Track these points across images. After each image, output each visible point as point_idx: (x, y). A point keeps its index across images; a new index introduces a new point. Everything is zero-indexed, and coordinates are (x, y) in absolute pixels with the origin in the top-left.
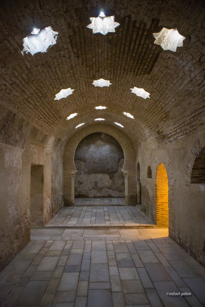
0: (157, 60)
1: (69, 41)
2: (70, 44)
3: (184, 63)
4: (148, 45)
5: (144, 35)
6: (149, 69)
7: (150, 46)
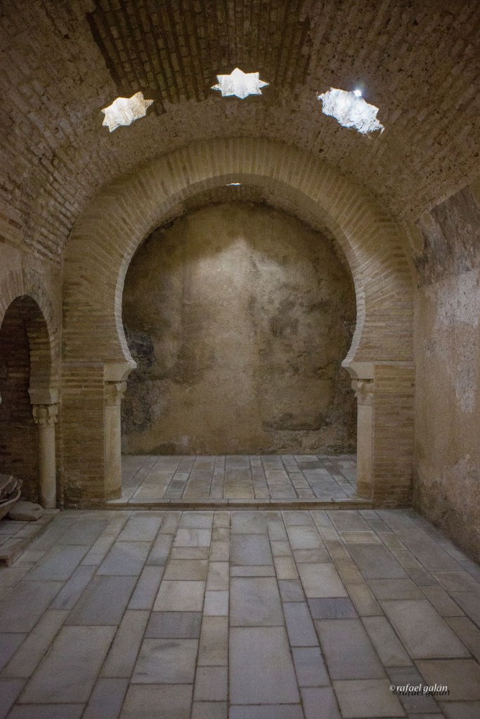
0: (108, 70)
1: (308, 77)
2: (309, 71)
3: (74, 120)
4: (148, 82)
5: (164, 90)
6: (104, 36)
7: (143, 84)
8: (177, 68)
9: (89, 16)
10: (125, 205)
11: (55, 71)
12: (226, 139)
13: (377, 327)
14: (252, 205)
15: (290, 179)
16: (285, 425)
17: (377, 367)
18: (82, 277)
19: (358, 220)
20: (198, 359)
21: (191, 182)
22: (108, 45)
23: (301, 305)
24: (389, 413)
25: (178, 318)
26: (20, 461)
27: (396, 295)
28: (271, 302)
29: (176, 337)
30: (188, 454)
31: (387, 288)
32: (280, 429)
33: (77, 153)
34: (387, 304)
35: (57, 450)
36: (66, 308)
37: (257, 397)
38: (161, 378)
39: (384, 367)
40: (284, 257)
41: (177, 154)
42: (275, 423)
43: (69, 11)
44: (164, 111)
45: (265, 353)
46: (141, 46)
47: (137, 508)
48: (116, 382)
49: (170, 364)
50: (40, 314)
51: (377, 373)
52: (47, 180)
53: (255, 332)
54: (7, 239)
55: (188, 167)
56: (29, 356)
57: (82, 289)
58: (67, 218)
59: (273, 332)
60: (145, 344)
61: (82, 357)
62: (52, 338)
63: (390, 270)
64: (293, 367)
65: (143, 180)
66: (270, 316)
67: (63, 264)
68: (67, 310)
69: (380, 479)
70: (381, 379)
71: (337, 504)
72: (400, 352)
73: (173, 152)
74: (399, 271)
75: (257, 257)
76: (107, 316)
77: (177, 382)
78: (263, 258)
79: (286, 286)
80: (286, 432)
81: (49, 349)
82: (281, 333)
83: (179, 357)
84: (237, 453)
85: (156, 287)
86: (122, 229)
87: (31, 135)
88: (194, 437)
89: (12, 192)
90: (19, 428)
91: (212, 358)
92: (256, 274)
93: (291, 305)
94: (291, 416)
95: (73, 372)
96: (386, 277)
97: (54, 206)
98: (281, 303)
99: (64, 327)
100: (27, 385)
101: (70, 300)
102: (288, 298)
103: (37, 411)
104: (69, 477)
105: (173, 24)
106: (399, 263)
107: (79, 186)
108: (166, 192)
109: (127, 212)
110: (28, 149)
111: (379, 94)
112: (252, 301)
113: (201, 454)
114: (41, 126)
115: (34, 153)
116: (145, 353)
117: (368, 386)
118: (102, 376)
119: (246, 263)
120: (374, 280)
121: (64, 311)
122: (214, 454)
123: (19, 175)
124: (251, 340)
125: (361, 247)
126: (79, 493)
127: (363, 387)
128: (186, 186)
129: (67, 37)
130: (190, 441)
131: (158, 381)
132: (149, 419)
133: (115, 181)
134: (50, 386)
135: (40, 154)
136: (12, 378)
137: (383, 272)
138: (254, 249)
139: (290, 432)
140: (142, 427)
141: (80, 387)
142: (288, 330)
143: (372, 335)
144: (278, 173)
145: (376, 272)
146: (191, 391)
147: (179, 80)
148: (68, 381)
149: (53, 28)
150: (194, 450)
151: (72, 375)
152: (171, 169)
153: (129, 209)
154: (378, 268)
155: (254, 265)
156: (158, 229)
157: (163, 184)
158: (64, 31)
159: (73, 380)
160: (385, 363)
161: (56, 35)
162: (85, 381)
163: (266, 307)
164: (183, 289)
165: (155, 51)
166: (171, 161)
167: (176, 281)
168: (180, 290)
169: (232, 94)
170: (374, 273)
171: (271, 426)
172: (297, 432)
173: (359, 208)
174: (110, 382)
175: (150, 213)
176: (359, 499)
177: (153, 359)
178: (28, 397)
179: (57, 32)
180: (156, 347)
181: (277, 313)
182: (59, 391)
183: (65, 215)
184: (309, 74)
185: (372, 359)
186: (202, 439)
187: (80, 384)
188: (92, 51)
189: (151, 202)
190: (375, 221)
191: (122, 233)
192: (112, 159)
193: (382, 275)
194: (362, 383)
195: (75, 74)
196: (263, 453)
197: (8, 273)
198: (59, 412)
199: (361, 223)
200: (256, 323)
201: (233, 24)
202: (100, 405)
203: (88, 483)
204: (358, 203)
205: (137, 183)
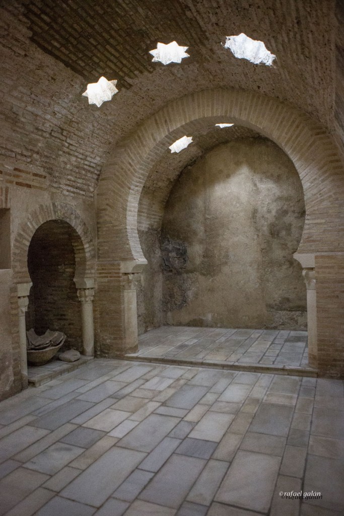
0: (69, 68)
1: (206, 34)
3: (64, 105)
4: (103, 69)
5: (119, 71)
7: (100, 70)
8: (117, 55)
9: (32, 39)
10: (130, 154)
11: (31, 78)
12: (192, 95)
13: (318, 224)
14: (251, 139)
15: (240, 114)
16: (284, 307)
17: (316, 257)
18: (107, 205)
19: (297, 137)
20: (217, 257)
21: (171, 130)
22: (57, 53)
23: (294, 212)
24: (329, 296)
25: (202, 228)
26: (73, 324)
27: (333, 195)
28: (269, 211)
29: (201, 242)
30: (212, 327)
31: (324, 190)
32: (280, 310)
33: (80, 126)
34: (326, 204)
35: (95, 318)
36: (99, 226)
37: (261, 285)
38: (192, 272)
39: (322, 257)
40: (278, 176)
41: (161, 113)
42: (276, 305)
43: (17, 40)
44: (131, 86)
45: (266, 251)
46: (81, 47)
47: (142, 360)
48: (128, 274)
49: (198, 261)
50: (74, 231)
51: (316, 263)
52: (63, 145)
53: (258, 235)
54: (33, 186)
55: (168, 120)
56: (75, 258)
57: (107, 213)
58: (93, 167)
59: (272, 234)
60: (181, 248)
61: (109, 257)
62: (86, 246)
63: (327, 174)
64: (289, 261)
65: (140, 134)
66: (269, 222)
67: (96, 197)
68: (100, 227)
69: (323, 352)
70: (322, 267)
71: (287, 370)
72: (339, 244)
73: (157, 112)
74: (336, 174)
75: (257, 178)
76: (122, 229)
77: (204, 275)
78: (261, 179)
79: (280, 198)
80: (284, 312)
81: (84, 252)
82: (278, 235)
83: (204, 257)
84: (247, 327)
85: (187, 208)
86: (129, 170)
87: (35, 120)
88: (216, 314)
89: (30, 157)
90: (72, 304)
91: (227, 256)
92: (257, 191)
93: (285, 212)
94: (288, 300)
95: (103, 267)
96: (323, 181)
97: (76, 161)
98: (277, 212)
99: (98, 238)
100: (73, 277)
101: (101, 220)
102: (282, 208)
103: (80, 293)
104: (103, 337)
105: (92, 27)
106: (335, 168)
107: (94, 146)
108: (155, 140)
109: (131, 158)
110: (37, 129)
111: (254, 30)
112: (255, 211)
113: (221, 327)
114: (40, 113)
115: (43, 130)
116: (182, 254)
117: (312, 273)
118: (119, 269)
119: (249, 185)
120: (312, 184)
121: (98, 228)
122: (230, 328)
123: (35, 146)
124: (255, 241)
125: (300, 159)
126: (109, 347)
127: (307, 274)
128: (167, 134)
129: (26, 55)
130: (213, 317)
131: (190, 274)
132: (185, 301)
133: (124, 138)
134: (86, 276)
135: (49, 130)
136: (67, 272)
137: (320, 177)
138: (255, 172)
139: (289, 313)
140: (181, 307)
141: (107, 277)
142: (284, 233)
143: (312, 231)
144: (231, 112)
145: (314, 178)
146: (213, 281)
147: (125, 62)
148: (100, 273)
149: (13, 53)
150: (216, 324)
151: (103, 269)
152: (157, 124)
153: (132, 155)
154: (316, 174)
155: (255, 185)
156: (186, 167)
157: (152, 135)
158: (23, 53)
159: (103, 273)
160: (323, 254)
161: (17, 56)
162: (110, 273)
163: (266, 216)
164: (205, 207)
165: (93, 48)
166: (157, 118)
167: (200, 202)
168: (203, 209)
169: (171, 62)
170: (312, 179)
171: (273, 308)
172: (294, 313)
173: (297, 127)
174: (126, 274)
175: (145, 156)
176: (308, 369)
177: (187, 259)
178: (74, 284)
179: (17, 54)
180: (189, 250)
181: (274, 220)
182: (95, 280)
183: (90, 166)
184: (205, 31)
185: (312, 251)
186: (221, 316)
187: (107, 275)
188: (49, 60)
189: (146, 148)
190: (312, 136)
191: (129, 172)
192: (112, 124)
193: (320, 180)
194: (306, 271)
195: (46, 77)
196: (267, 328)
197: (38, 206)
198: (95, 293)
199: (299, 139)
200: (258, 229)
201: (131, 13)
202: (119, 289)
203: (113, 341)
204: (296, 123)
205: (136, 137)
